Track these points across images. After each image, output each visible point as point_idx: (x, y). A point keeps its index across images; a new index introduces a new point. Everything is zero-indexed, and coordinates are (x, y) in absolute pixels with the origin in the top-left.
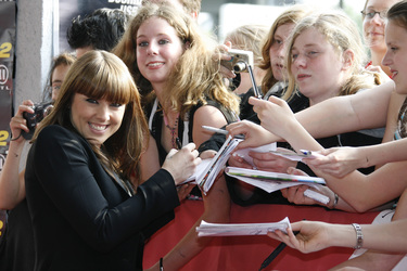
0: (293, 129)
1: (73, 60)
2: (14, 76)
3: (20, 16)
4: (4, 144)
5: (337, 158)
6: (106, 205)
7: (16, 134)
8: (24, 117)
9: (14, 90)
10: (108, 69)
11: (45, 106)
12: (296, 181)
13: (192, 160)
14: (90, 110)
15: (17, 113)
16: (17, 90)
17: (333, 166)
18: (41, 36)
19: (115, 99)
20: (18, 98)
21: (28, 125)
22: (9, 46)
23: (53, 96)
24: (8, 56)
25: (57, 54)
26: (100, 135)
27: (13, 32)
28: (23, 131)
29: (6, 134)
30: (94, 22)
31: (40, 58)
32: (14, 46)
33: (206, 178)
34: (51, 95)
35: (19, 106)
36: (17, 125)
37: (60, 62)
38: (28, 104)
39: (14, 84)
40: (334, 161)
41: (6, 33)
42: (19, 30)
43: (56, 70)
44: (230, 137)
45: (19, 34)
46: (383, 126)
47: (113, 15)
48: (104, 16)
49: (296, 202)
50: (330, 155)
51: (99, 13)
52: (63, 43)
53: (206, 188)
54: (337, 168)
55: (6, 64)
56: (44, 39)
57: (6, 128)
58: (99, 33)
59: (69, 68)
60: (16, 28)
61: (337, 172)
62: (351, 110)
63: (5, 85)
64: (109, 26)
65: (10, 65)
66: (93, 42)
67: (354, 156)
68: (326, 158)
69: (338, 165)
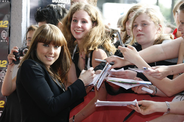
0: (138, 59)
1: (36, 28)
2: (9, 36)
3: (12, 9)
4: (5, 66)
5: (160, 71)
6: (53, 95)
7: (10, 62)
8: (14, 54)
9: (9, 42)
10: (52, 31)
11: (23, 49)
12: (139, 84)
13: (92, 75)
14: (45, 50)
15: (11, 53)
16: (11, 42)
17: (158, 74)
18: (22, 18)
19: (56, 44)
20: (11, 45)
21: (16, 57)
22: (7, 22)
23: (27, 44)
24: (7, 26)
25: (29, 26)
26: (50, 61)
27: (9, 16)
28: (13, 60)
29: (6, 62)
30: (47, 11)
31: (21, 27)
32: (10, 22)
33: (97, 82)
34: (26, 44)
35: (12, 49)
36: (11, 58)
37: (30, 29)
38: (16, 48)
39: (9, 39)
40: (158, 72)
41: (6, 16)
42: (12, 15)
43: (28, 33)
44: (108, 63)
45: (11, 17)
46: (177, 57)
47: (56, 7)
48: (52, 8)
49: (138, 93)
50: (156, 70)
51: (49, 6)
52: (31, 21)
53: (98, 87)
54: (159, 75)
55: (6, 30)
56: (23, 19)
57: (6, 59)
58: (49, 15)
59: (34, 32)
60: (10, 14)
61: (159, 77)
62: (162, 51)
63: (5, 40)
64: (54, 13)
65: (8, 31)
66: (46, 19)
67: (167, 69)
68: (154, 71)
69: (160, 74)
